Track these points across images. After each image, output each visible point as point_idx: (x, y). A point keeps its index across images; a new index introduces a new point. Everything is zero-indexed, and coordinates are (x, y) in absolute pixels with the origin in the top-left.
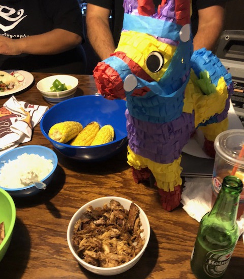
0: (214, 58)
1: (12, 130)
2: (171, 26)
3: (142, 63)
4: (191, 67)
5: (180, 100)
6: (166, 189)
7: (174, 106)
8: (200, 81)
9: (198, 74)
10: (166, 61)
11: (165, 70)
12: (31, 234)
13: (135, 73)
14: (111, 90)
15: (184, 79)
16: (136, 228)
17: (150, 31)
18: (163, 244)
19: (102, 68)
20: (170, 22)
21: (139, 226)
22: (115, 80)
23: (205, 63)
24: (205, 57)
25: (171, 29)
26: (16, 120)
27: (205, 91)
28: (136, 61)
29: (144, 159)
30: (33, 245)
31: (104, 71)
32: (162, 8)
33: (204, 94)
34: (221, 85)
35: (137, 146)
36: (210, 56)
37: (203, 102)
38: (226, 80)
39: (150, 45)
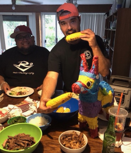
0: (107, 84)
1: (30, 109)
2: (94, 75)
3: (86, 84)
4: (100, 87)
5: (96, 96)
6: (92, 129)
7: (95, 98)
8: (103, 91)
9: (102, 89)
10: (92, 84)
11: (92, 86)
12: (43, 144)
13: (84, 87)
14: (77, 91)
15: (98, 89)
16: (82, 141)
17: (88, 76)
18: (92, 148)
19: (75, 85)
20: (93, 74)
21: (83, 140)
22: (79, 88)
23: (105, 86)
24: (104, 84)
25: (94, 76)
26: (31, 106)
27: (105, 94)
28: (84, 83)
29: (85, 117)
30: (44, 147)
31: (75, 86)
32: (91, 70)
33: (104, 95)
34: (110, 93)
35: (82, 112)
36: (106, 84)
37: (104, 97)
38: (112, 92)
39: (88, 79)
